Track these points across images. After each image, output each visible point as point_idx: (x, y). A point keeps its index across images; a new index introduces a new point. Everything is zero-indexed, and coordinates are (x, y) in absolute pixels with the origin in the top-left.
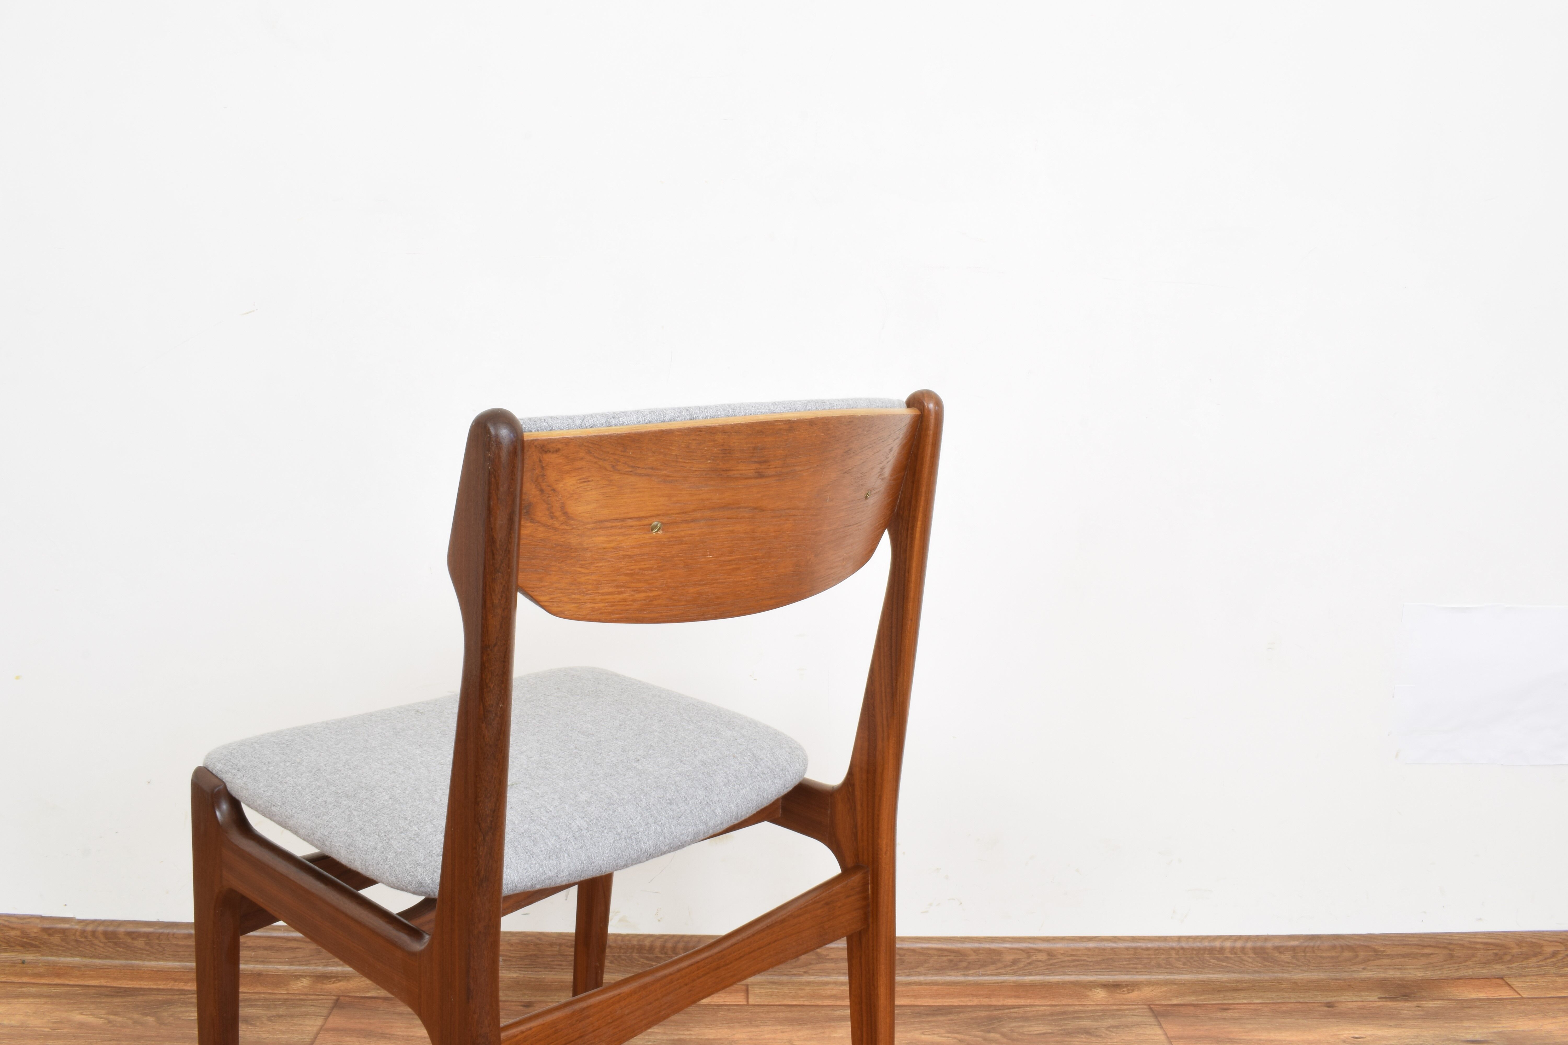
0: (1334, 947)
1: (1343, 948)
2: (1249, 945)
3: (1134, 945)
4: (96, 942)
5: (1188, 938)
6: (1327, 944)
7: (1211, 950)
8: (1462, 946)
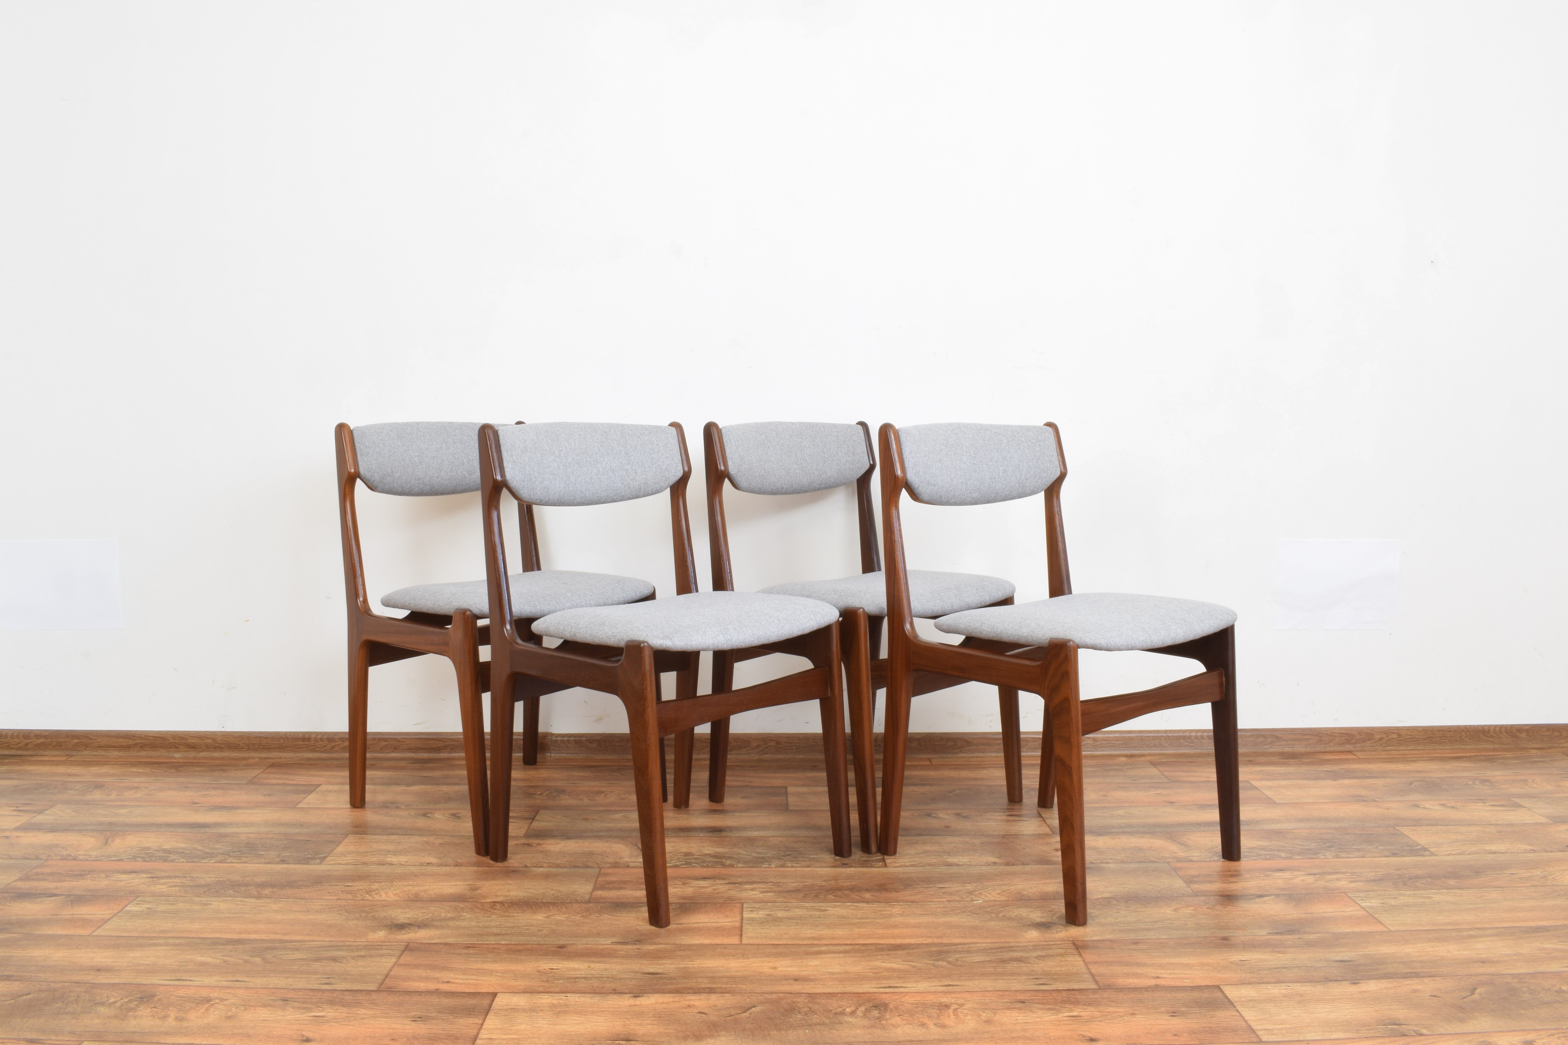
0: (1253, 736)
1: (1258, 736)
2: (1205, 734)
3: (1141, 735)
4: (570, 745)
5: (1171, 731)
6: (1249, 734)
7: (1184, 738)
8: (1327, 734)
